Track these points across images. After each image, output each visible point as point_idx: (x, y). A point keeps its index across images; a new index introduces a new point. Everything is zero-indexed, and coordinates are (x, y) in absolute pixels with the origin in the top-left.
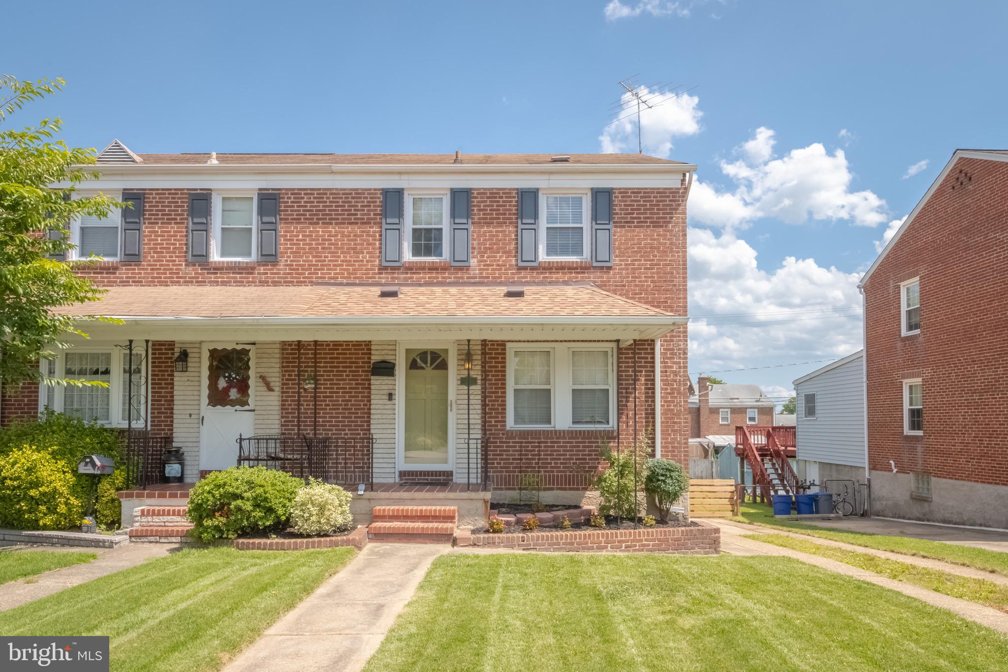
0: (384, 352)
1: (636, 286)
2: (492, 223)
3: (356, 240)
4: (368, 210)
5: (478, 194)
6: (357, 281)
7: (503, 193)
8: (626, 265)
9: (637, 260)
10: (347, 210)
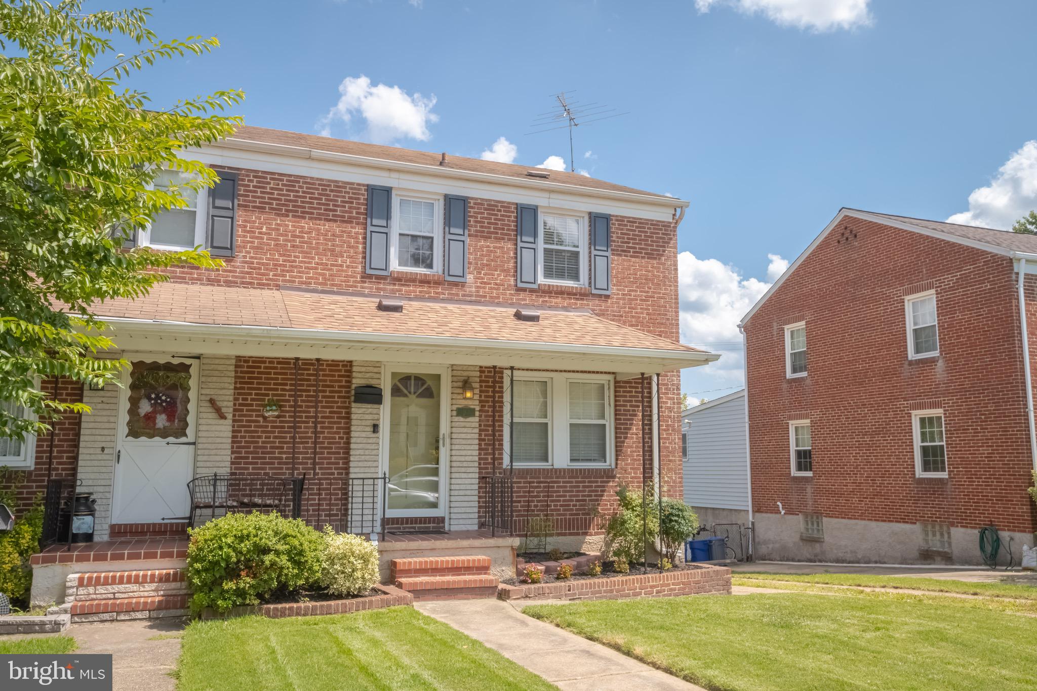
0: (368, 375)
1: (633, 317)
2: (490, 238)
3: (334, 240)
4: (350, 208)
5: (475, 204)
6: (335, 289)
7: (502, 207)
8: (624, 294)
9: (633, 291)
10: (324, 204)
